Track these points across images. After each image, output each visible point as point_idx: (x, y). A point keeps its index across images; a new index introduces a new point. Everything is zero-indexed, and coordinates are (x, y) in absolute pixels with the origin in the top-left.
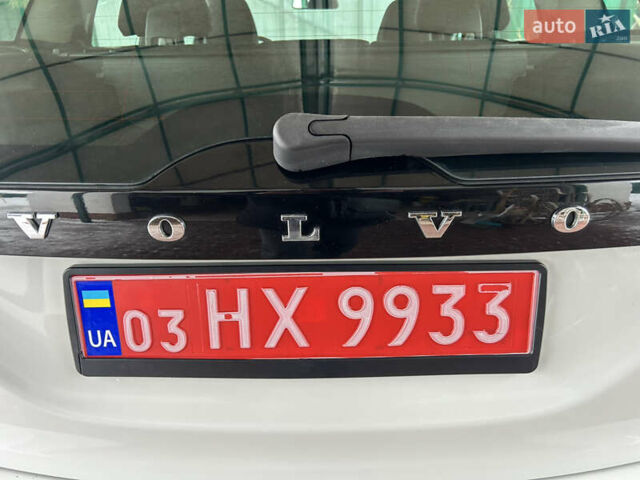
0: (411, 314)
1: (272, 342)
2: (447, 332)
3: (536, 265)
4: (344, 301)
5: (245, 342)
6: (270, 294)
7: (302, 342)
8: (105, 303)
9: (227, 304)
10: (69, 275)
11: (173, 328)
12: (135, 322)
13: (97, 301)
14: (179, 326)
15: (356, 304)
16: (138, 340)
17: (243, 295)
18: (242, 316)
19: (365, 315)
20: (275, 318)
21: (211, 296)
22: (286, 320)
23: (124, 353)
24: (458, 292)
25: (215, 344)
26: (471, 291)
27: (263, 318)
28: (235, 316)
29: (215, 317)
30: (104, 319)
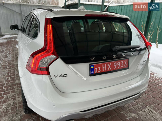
0: (119, 65)
1: (108, 70)
2: (122, 66)
3: (128, 58)
4: (114, 64)
5: (106, 70)
6: (108, 64)
7: (111, 69)
8: (93, 68)
9: (104, 66)
10: (90, 64)
11: (99, 69)
12: (96, 69)
13: (92, 67)
14: (100, 69)
15: (115, 64)
16: (96, 71)
17: (106, 65)
18: (106, 67)
19: (116, 65)
20: (108, 67)
21: (103, 65)
22: (109, 67)
23: (94, 73)
24: (123, 62)
25: (103, 70)
26: (124, 62)
27: (107, 67)
28: (105, 67)
29: (103, 67)
30: (93, 69)
